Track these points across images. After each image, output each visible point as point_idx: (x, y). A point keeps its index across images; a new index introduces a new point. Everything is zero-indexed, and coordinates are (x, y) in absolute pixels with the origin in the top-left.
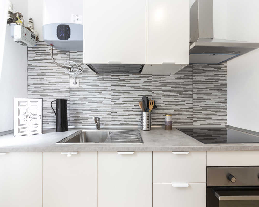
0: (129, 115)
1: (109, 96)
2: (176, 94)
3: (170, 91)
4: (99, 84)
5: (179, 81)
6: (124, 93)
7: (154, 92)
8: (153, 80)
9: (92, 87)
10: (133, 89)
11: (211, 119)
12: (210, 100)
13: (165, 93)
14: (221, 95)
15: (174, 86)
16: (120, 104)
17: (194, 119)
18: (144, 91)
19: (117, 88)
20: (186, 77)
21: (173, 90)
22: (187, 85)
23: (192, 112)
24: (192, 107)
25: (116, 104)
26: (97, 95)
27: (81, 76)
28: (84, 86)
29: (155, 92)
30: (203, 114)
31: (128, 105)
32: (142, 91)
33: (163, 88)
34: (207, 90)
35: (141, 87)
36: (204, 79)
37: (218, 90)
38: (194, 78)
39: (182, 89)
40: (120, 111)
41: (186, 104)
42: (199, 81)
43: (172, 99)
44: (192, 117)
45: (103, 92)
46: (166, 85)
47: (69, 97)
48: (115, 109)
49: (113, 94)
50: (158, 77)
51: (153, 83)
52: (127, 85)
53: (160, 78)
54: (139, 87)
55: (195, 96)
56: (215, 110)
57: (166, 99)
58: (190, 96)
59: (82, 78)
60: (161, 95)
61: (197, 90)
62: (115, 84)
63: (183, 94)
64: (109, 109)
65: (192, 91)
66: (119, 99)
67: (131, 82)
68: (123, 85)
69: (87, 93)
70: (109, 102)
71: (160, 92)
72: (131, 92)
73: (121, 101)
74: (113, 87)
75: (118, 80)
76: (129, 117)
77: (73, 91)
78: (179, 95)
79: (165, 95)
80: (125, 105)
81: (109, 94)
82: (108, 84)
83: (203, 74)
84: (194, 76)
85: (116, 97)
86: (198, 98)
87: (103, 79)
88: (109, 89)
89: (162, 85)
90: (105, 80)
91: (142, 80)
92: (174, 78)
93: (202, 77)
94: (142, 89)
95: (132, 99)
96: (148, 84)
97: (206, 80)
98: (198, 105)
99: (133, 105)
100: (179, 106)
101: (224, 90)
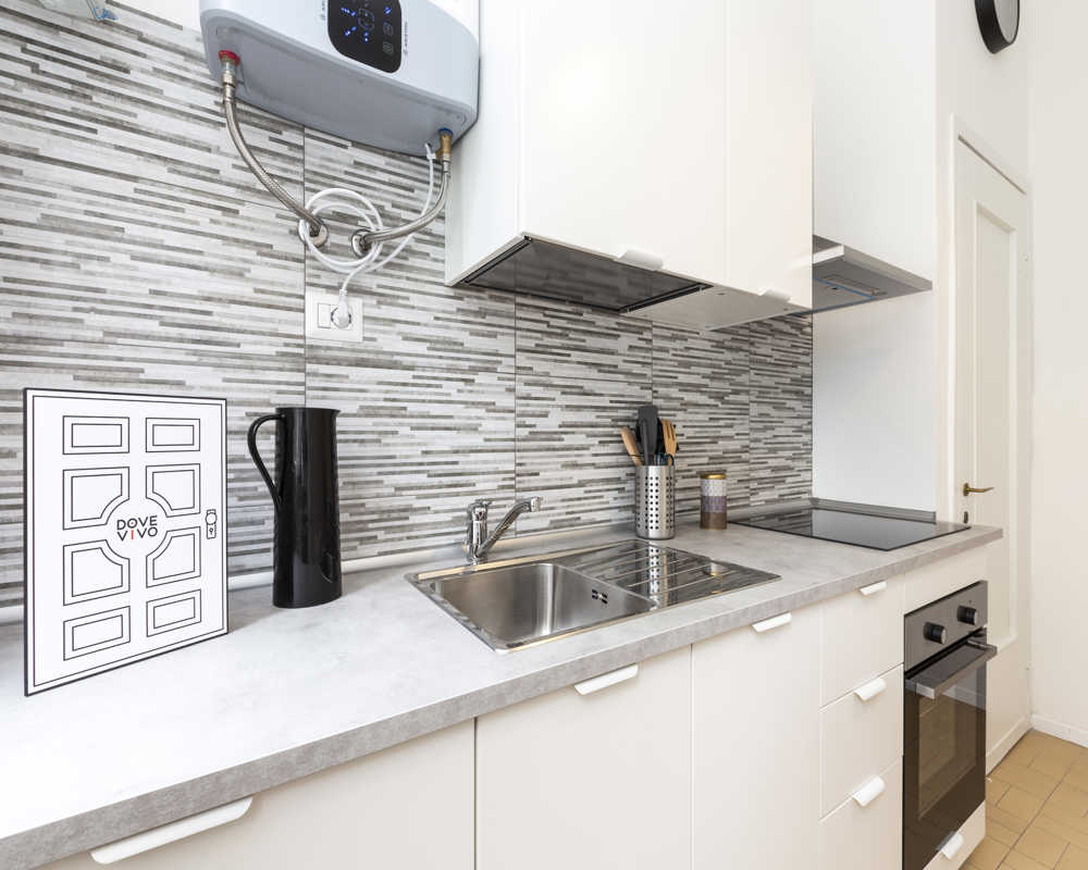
0: (581, 484)
1: (508, 401)
2: (712, 402)
3: (697, 388)
5: (720, 356)
6: (566, 390)
7: (656, 392)
8: (657, 343)
9: (429, 349)
10: (594, 373)
11: (784, 481)
12: (783, 422)
13: (688, 397)
14: (801, 408)
15: (708, 371)
16: (550, 436)
17: (754, 485)
18: (630, 383)
19: (540, 365)
20: (735, 345)
21: (706, 386)
22: (738, 373)
23: (746, 462)
24: (747, 447)
25: (534, 436)
26: (454, 392)
27: (372, 283)
28: (390, 342)
29: (661, 390)
30: (769, 467)
31: (578, 439)
32: (621, 385)
33: (682, 378)
34: (777, 393)
35: (623, 366)
36: (772, 357)
37: (797, 393)
38: (753, 349)
39: (727, 385)
40: (551, 469)
41: (737, 434)
42: (761, 362)
43: (702, 417)
44: (748, 480)
45: (480, 378)
46: (688, 365)
47: (299, 393)
48: (532, 460)
49: (522, 390)
50: (668, 333)
51: (656, 354)
52: (576, 357)
53: (673, 338)
54: (613, 369)
55: (754, 410)
56: (790, 453)
57: (690, 417)
58: (744, 411)
59: (382, 298)
60: (676, 404)
61: (760, 392)
62: (531, 344)
63: (728, 402)
64: (506, 462)
65: (747, 392)
66: (545, 415)
67: (591, 342)
68: (559, 355)
69: (406, 376)
70: (505, 426)
71: (674, 392)
72: (588, 386)
73: (551, 424)
74: (523, 360)
75: (543, 327)
76: (579, 492)
77: (327, 362)
78: (719, 404)
79: (685, 404)
80: (568, 440)
81: (511, 390)
82: (504, 344)
83: (770, 340)
84: (752, 344)
85: (534, 406)
86: (761, 415)
87: (482, 313)
88: (507, 365)
89: (681, 364)
90: (488, 319)
91: (626, 340)
92: (708, 345)
93: (769, 350)
94: (621, 377)
95: (590, 417)
96: (640, 356)
97: (775, 359)
98: (760, 440)
99: (596, 441)
100: (720, 443)
101: (807, 396)
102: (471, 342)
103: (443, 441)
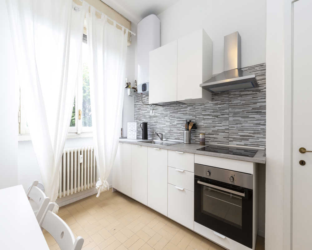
0: (180, 133)
1: (169, 120)
2: (213, 118)
3: (208, 115)
4: (164, 112)
5: (216, 107)
6: (177, 118)
7: (196, 117)
8: (196, 107)
9: (160, 115)
10: (182, 115)
11: (248, 140)
12: (247, 122)
13: (205, 117)
14: (260, 117)
15: (212, 111)
16: (175, 125)
17: (230, 139)
18: (190, 116)
19: (173, 115)
20: (222, 103)
21: (211, 114)
22: (224, 110)
23: (228, 133)
24: (229, 129)
25: (172, 125)
26: (163, 119)
27: (155, 108)
28: (157, 114)
29: (198, 116)
30: (239, 135)
31: (179, 126)
32: (188, 116)
33: (203, 113)
34: (244, 113)
35: (188, 113)
36: (240, 103)
37: (257, 112)
38: (230, 102)
39: (219, 113)
40: (175, 130)
41: (223, 125)
42: (235, 105)
43: (210, 121)
44: (229, 138)
45: (166, 117)
46: (205, 110)
48: (172, 129)
49: (171, 119)
50: (200, 105)
51: (196, 109)
52: (179, 112)
53: (201, 105)
54: (186, 114)
55: (231, 119)
56: (252, 132)
57: (206, 121)
58: (227, 119)
59: (156, 110)
60: (202, 119)
61: (234, 114)
62: (172, 112)
63: (219, 117)
64: (169, 129)
65: (228, 114)
66: (174, 122)
67: (182, 110)
68: (176, 113)
69: (158, 118)
70: (168, 124)
71: (201, 116)
72: (181, 117)
73: (175, 123)
74: (171, 114)
75: (174, 109)
76: (180, 134)
77: (152, 117)
78: (216, 118)
79: (204, 119)
80: (178, 126)
81: (169, 119)
82: (168, 113)
83: (239, 98)
84: (231, 101)
85: (172, 121)
86: (234, 120)
87: (166, 109)
88: (169, 115)
89: (203, 110)
91: (189, 108)
92: (212, 105)
93: (239, 102)
94: (188, 115)
95: (182, 122)
96: (192, 110)
97: (242, 103)
98: (234, 127)
99: (183, 126)
100: (216, 127)
101: (263, 113)
102: (165, 113)
103: (162, 126)
